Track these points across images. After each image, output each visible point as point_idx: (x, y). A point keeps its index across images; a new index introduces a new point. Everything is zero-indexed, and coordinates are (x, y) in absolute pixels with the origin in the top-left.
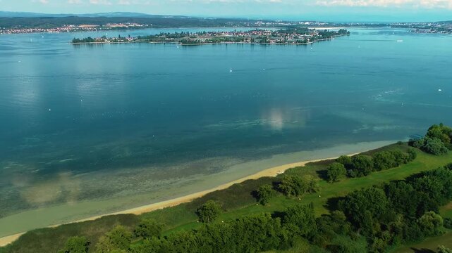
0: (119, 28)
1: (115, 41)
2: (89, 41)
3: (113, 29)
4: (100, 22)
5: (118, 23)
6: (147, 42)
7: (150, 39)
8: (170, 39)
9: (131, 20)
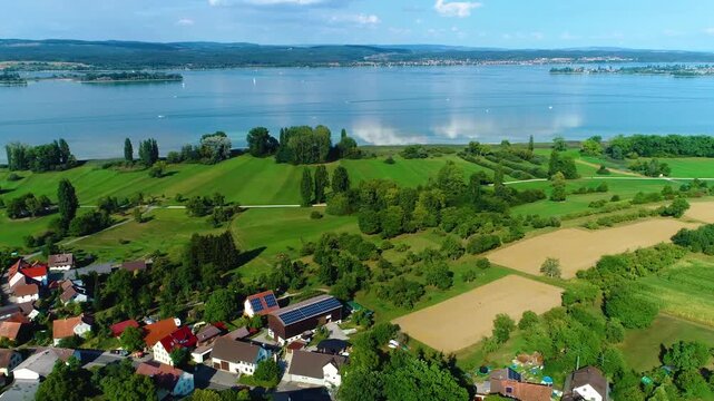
0: (596, 62)
1: (595, 71)
2: (567, 71)
3: (590, 62)
4: (575, 55)
5: (596, 56)
6: (631, 73)
7: (635, 70)
8: (660, 71)
9: (612, 54)
